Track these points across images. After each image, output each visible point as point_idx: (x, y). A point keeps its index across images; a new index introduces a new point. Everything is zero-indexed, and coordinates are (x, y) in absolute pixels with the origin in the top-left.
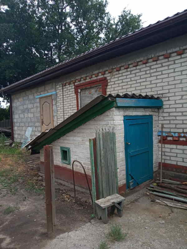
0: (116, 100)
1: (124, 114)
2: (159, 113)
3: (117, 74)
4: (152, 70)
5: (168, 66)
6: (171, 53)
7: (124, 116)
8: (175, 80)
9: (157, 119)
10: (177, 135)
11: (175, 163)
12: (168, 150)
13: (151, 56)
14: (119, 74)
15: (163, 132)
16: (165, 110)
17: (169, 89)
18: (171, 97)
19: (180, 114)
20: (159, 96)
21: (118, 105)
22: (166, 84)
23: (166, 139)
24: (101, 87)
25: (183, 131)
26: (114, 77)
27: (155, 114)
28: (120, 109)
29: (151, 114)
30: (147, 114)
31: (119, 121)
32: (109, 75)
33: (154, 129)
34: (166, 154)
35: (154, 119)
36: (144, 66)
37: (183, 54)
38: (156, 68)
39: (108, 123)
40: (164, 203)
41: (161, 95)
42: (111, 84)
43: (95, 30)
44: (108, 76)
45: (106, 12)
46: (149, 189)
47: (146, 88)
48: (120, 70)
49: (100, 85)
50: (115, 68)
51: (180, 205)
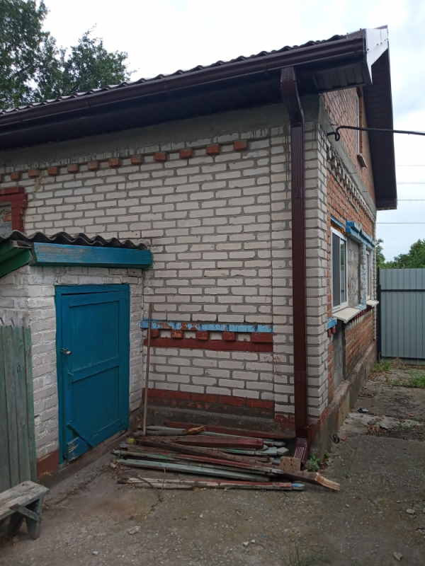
0: (33, 246)
1: (57, 282)
2: (144, 279)
3: (49, 183)
4: (130, 184)
5: (163, 178)
6: (168, 153)
7: (56, 286)
8: (175, 210)
9: (140, 293)
10: (179, 326)
11: (174, 388)
12: (162, 360)
13: (128, 153)
14: (56, 182)
15: (152, 320)
16: (158, 274)
17: (164, 229)
18: (168, 245)
19: (186, 282)
20: (144, 242)
21: (38, 261)
22: (159, 216)
23: (158, 336)
24: (10, 209)
25: (191, 319)
26: (44, 189)
27: (135, 280)
28: (45, 269)
29: (124, 281)
30: (117, 281)
31: (42, 299)
32: (32, 182)
33: (132, 315)
34: (159, 368)
35: (132, 293)
36: (113, 171)
37: (191, 157)
38: (139, 181)
39: (13, 304)
40: (146, 482)
41: (149, 240)
42: (37, 205)
43: (13, 67)
44: (28, 184)
45: (41, 31)
46: (116, 455)
47: (116, 222)
48: (58, 174)
49: (8, 206)
50: (46, 169)
51: (178, 481)
